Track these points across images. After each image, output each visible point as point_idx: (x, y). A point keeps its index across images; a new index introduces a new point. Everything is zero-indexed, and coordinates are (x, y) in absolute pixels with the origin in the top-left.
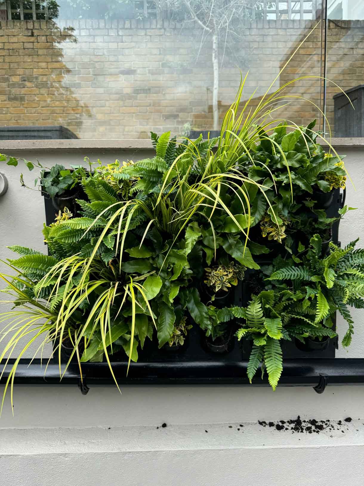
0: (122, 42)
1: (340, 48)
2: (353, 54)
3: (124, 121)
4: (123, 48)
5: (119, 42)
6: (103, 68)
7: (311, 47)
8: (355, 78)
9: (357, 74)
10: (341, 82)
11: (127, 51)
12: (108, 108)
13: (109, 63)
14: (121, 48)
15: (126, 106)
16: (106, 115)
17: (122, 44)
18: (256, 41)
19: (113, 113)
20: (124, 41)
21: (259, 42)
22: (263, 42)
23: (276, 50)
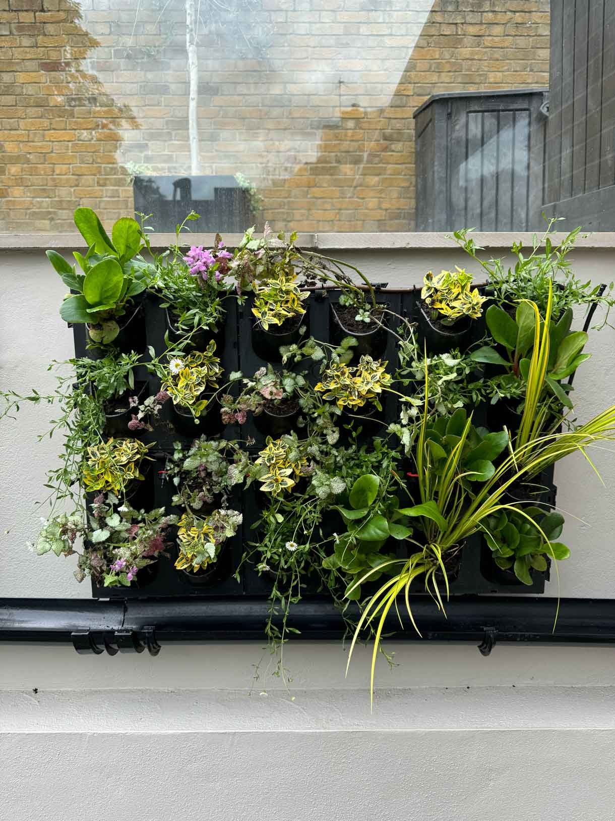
0: (43, 10)
1: (434, 23)
2: (457, 35)
3: (53, 154)
4: (44, 23)
5: (37, 11)
6: (11, 59)
7: (381, 20)
8: (460, 80)
9: (463, 73)
10: (434, 87)
11: (50, 28)
12: (23, 132)
13: (22, 49)
14: (40, 23)
15: (54, 129)
16: (21, 145)
17: (43, 13)
18: (281, 10)
19: (33, 142)
20: (46, 9)
21: (286, 11)
22: (294, 11)
23: (318, 25)
